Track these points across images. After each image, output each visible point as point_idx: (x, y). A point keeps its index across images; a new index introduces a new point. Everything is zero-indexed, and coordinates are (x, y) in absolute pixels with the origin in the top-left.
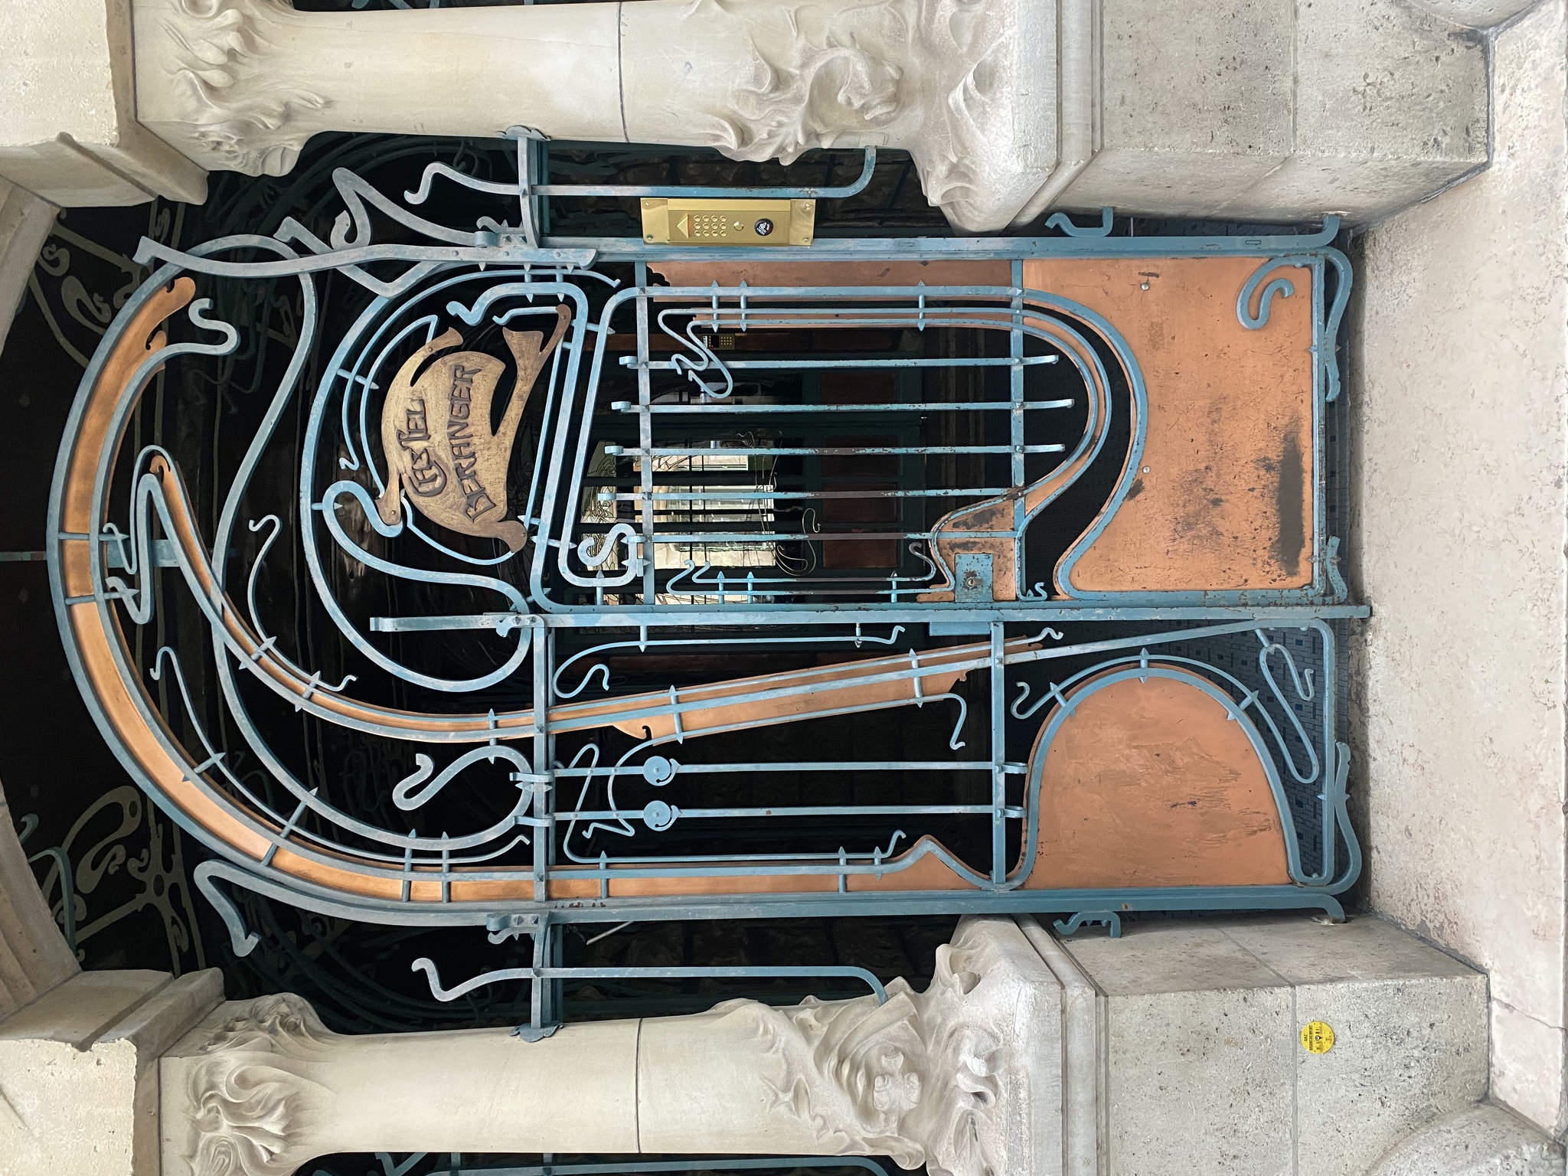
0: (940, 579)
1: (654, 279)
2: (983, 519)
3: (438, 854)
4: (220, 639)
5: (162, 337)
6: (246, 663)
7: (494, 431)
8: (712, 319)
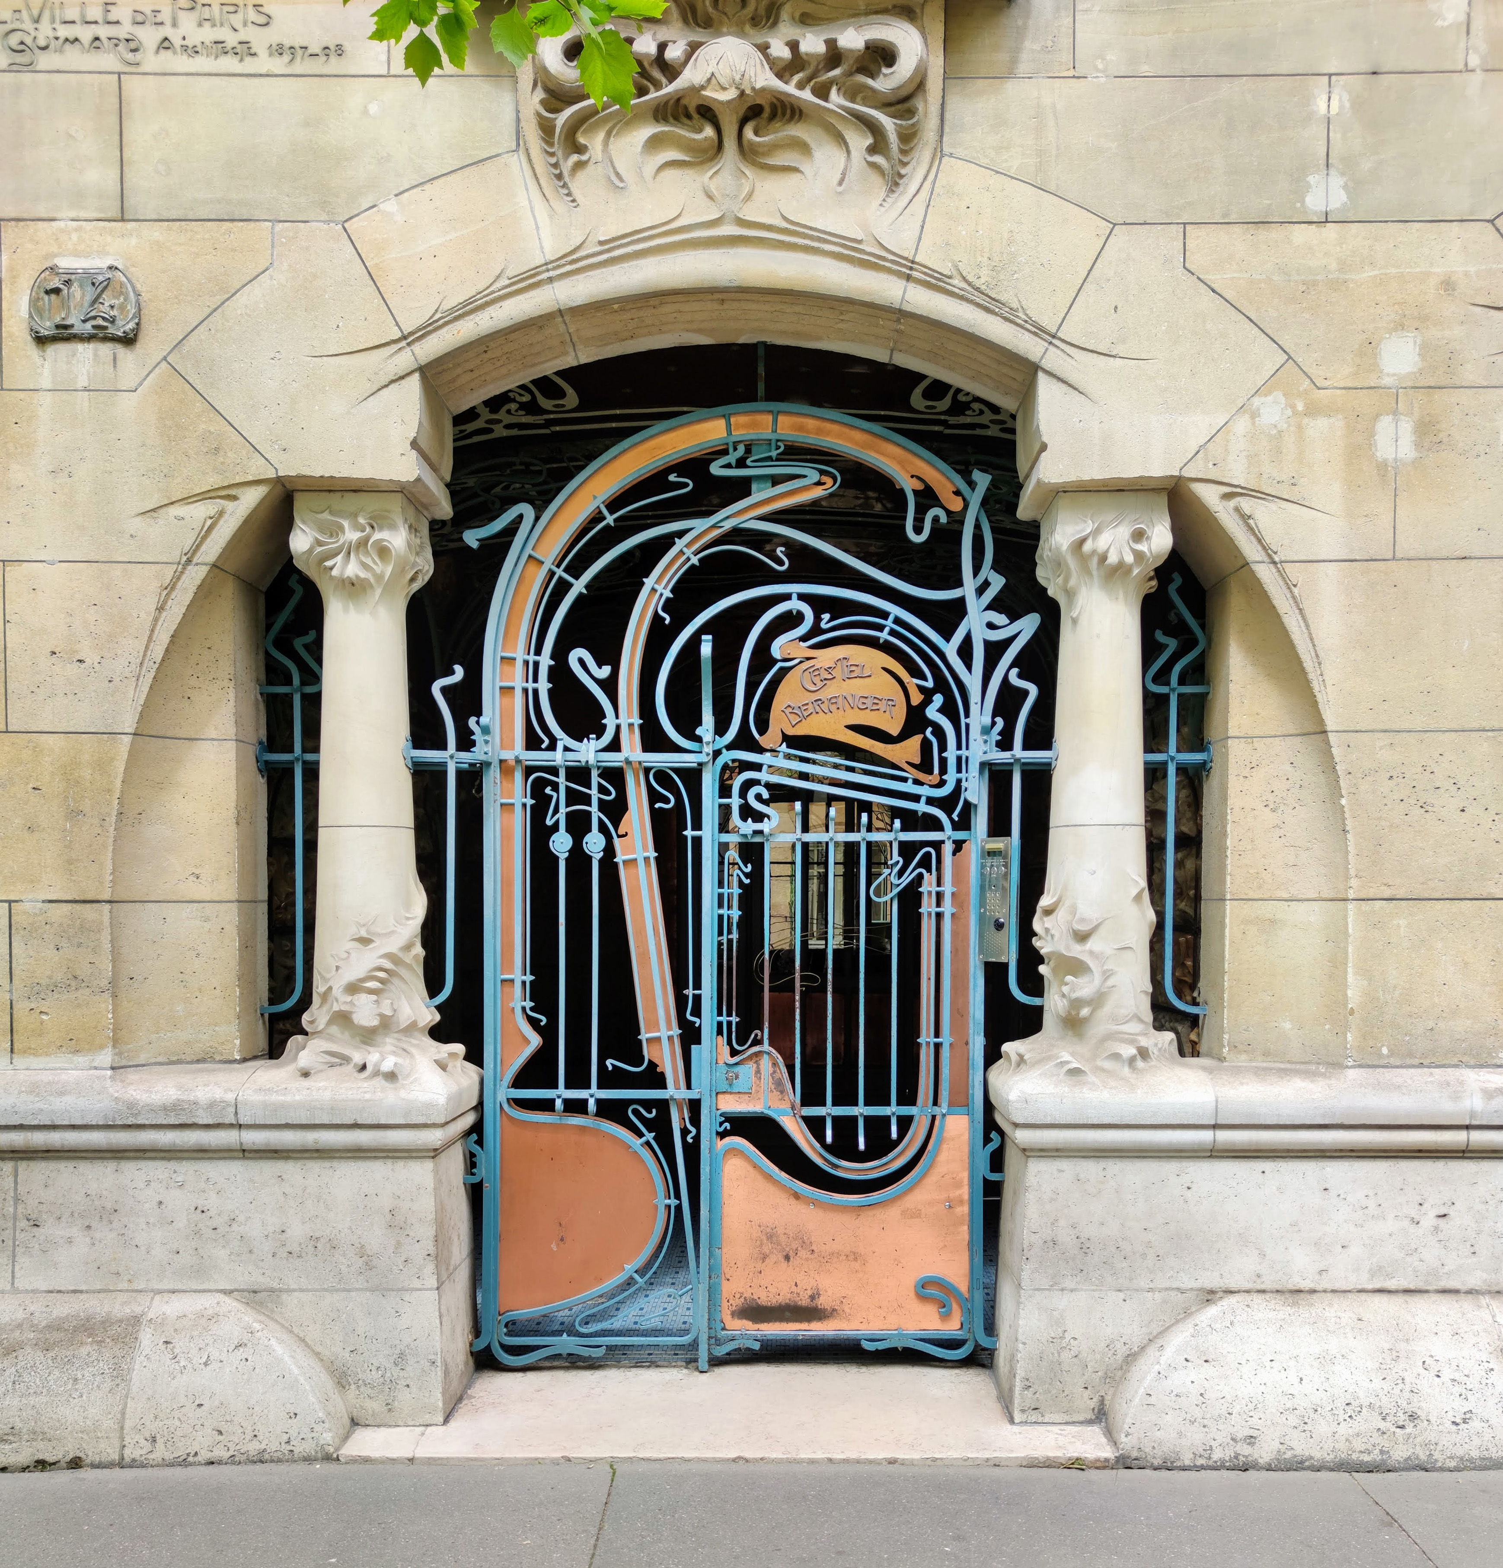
0: (734, 1053)
1: (959, 846)
2: (779, 1084)
3: (535, 680)
4: (699, 525)
5: (919, 486)
6: (680, 544)
7: (848, 727)
8: (928, 885)
